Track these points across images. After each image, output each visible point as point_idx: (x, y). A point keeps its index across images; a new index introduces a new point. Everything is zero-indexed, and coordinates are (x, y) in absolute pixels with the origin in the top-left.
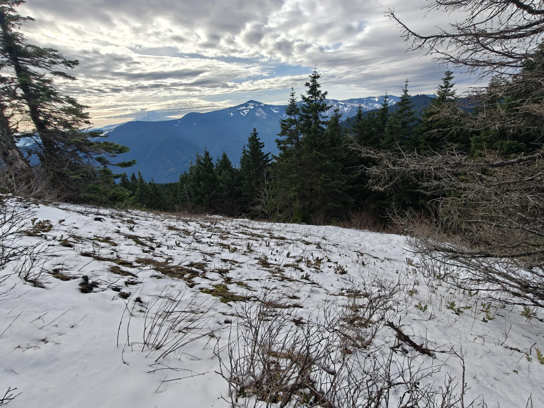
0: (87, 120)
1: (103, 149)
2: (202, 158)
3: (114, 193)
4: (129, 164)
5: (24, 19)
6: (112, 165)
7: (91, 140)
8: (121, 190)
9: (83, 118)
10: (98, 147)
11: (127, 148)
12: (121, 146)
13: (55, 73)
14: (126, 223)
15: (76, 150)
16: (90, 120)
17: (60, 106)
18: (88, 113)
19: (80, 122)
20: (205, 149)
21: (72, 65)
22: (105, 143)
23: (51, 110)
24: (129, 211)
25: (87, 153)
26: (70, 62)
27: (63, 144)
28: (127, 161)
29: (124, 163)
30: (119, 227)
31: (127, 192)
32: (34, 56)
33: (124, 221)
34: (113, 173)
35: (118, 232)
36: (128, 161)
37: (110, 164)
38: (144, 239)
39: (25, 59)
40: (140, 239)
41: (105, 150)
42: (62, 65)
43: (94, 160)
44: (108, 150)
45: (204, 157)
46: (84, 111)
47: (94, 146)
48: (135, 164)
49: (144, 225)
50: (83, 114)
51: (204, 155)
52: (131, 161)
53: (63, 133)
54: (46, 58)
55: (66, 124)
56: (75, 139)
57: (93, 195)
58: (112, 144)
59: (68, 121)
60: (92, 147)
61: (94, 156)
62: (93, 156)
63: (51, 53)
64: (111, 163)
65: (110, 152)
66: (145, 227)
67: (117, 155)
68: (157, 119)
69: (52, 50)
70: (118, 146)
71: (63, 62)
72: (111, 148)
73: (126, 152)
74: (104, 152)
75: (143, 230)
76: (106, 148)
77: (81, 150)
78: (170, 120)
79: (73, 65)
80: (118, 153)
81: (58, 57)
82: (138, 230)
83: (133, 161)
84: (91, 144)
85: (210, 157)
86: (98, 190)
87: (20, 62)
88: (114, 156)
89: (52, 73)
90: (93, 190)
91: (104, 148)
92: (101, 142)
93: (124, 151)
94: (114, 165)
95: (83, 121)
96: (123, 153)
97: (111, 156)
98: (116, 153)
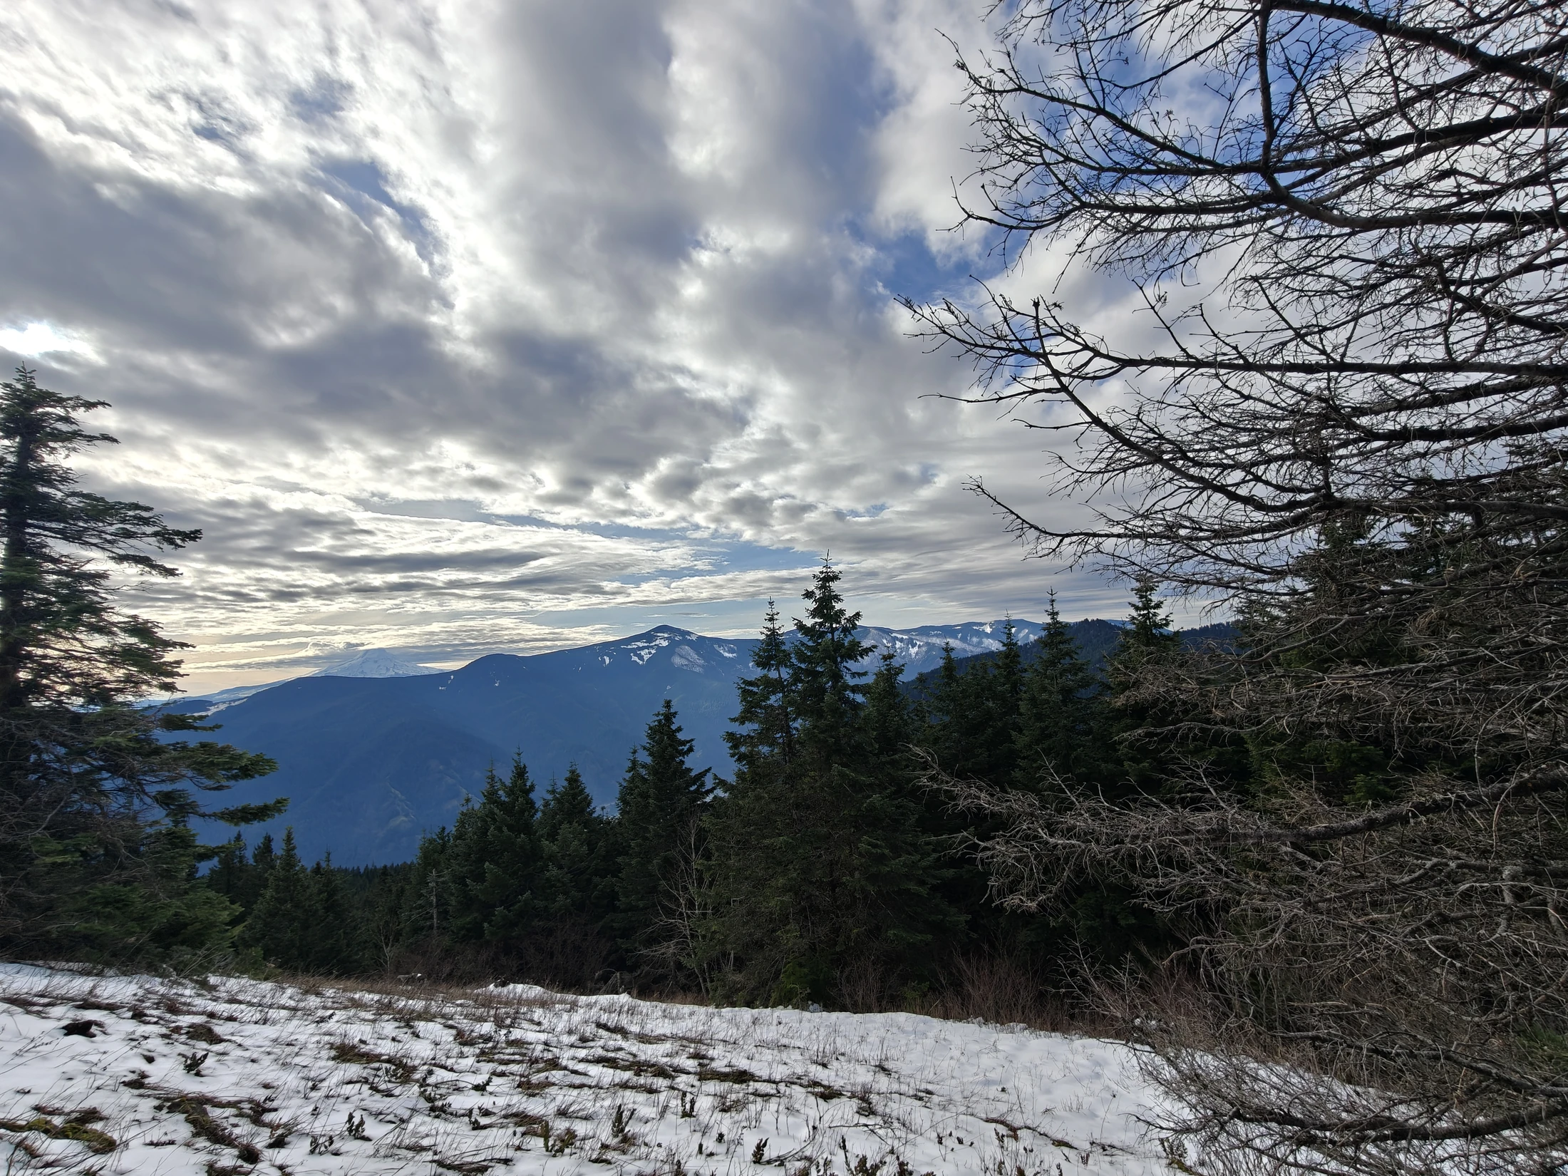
0: (168, 680)
1: (188, 766)
2: (503, 784)
3: (176, 914)
4: (261, 813)
5: (90, 438)
6: (203, 815)
7: (163, 737)
8: (208, 901)
9: (161, 674)
10: (175, 759)
11: (268, 761)
12: (251, 755)
13: (121, 559)
14: (183, 1038)
15: (100, 769)
16: (179, 682)
17: (100, 641)
18: (179, 663)
19: (144, 687)
20: (516, 757)
21: (179, 542)
22: (203, 745)
23: (66, 651)
24: (213, 980)
25: (131, 778)
26: (178, 533)
27: (61, 751)
28: (256, 802)
29: (245, 809)
30: (150, 1060)
31: (225, 909)
32: (79, 519)
33: (177, 1030)
34: (197, 843)
35: (138, 1083)
36: (261, 804)
37: (196, 813)
38: (229, 1112)
39: (48, 525)
40: (214, 1113)
41: (194, 769)
42: (152, 540)
43: (148, 800)
44: (205, 770)
45: (508, 782)
46: (170, 656)
47: (165, 756)
48: (279, 811)
49: (247, 1042)
50: (164, 663)
51: (511, 775)
52: (271, 802)
53: (76, 718)
54: (111, 525)
55: (98, 692)
56: (109, 738)
57: (96, 924)
58: (222, 751)
59: (107, 682)
60: (156, 760)
61: (153, 789)
62: (147, 789)
63: (131, 513)
64: (202, 810)
65: (209, 777)
66: (247, 1054)
67: (232, 783)
68: (388, 670)
69: (136, 506)
70: (241, 757)
71: (155, 534)
72: (218, 764)
73: (262, 774)
74: (190, 774)
75: (238, 1069)
76: (200, 763)
77: (115, 770)
78: (426, 673)
79: (183, 540)
80: (235, 777)
81: (146, 521)
82: (221, 1070)
83: (278, 802)
84: (158, 751)
85: (528, 784)
86: (120, 903)
87: (30, 530)
88: (219, 788)
89: (113, 558)
90: (106, 904)
91: (195, 763)
92: (192, 744)
93: (258, 772)
94: (210, 816)
95: (155, 683)
96: (252, 777)
97: (207, 788)
98: (228, 778)
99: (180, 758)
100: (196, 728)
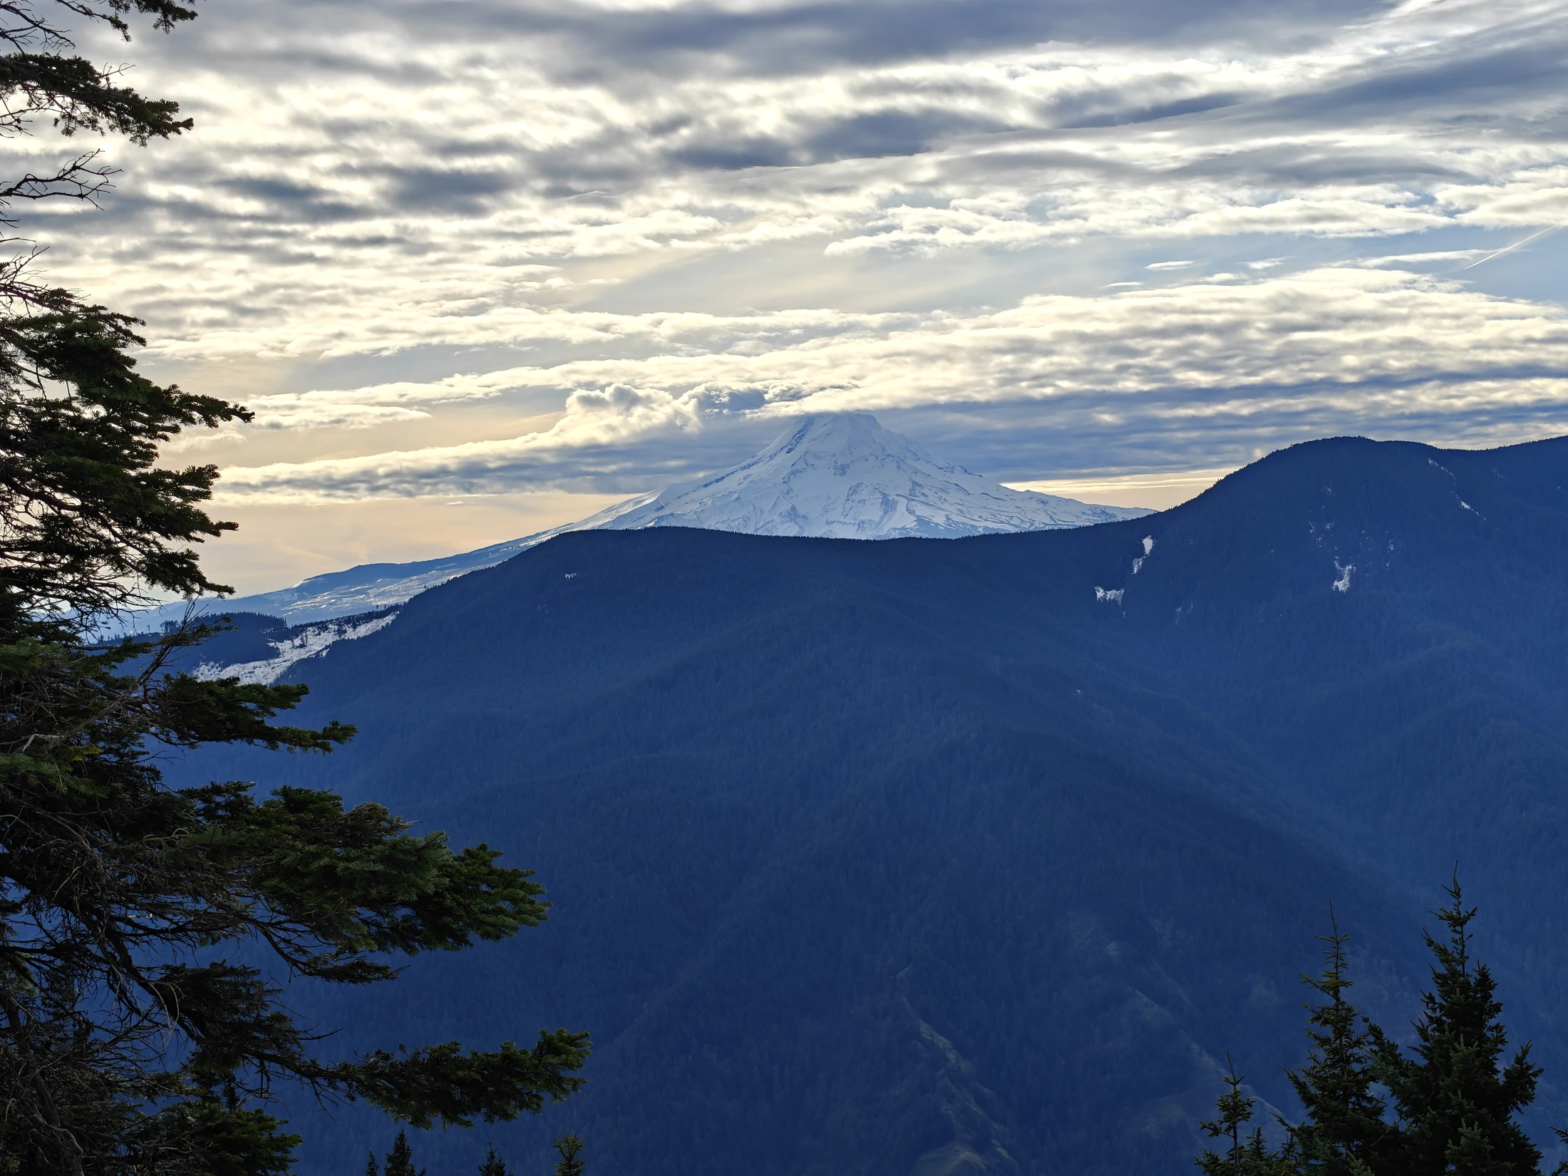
0: (175, 545)
1: (255, 882)
6: (311, 1073)
10: (215, 852)
11: (510, 880)
12: (450, 852)
22: (295, 802)
25: (86, 910)
29: (441, 1064)
36: (492, 1047)
37: (287, 1061)
41: (275, 893)
43: (144, 1001)
47: (184, 837)
48: (555, 1083)
52: (525, 1043)
62: (139, 955)
64: (309, 1053)
65: (325, 929)
67: (394, 957)
68: (888, 505)
70: (419, 857)
73: (494, 933)
74: (260, 911)
76: (291, 873)
77: (42, 877)
78: (1041, 521)
80: (403, 937)
83: (549, 1047)
84: (160, 815)
88: (355, 973)
92: (260, 795)
93: (477, 924)
94: (331, 1077)
95: (133, 554)
96: (461, 940)
97: (315, 969)
98: (384, 939)
99: (234, 849)
100: (272, 737)
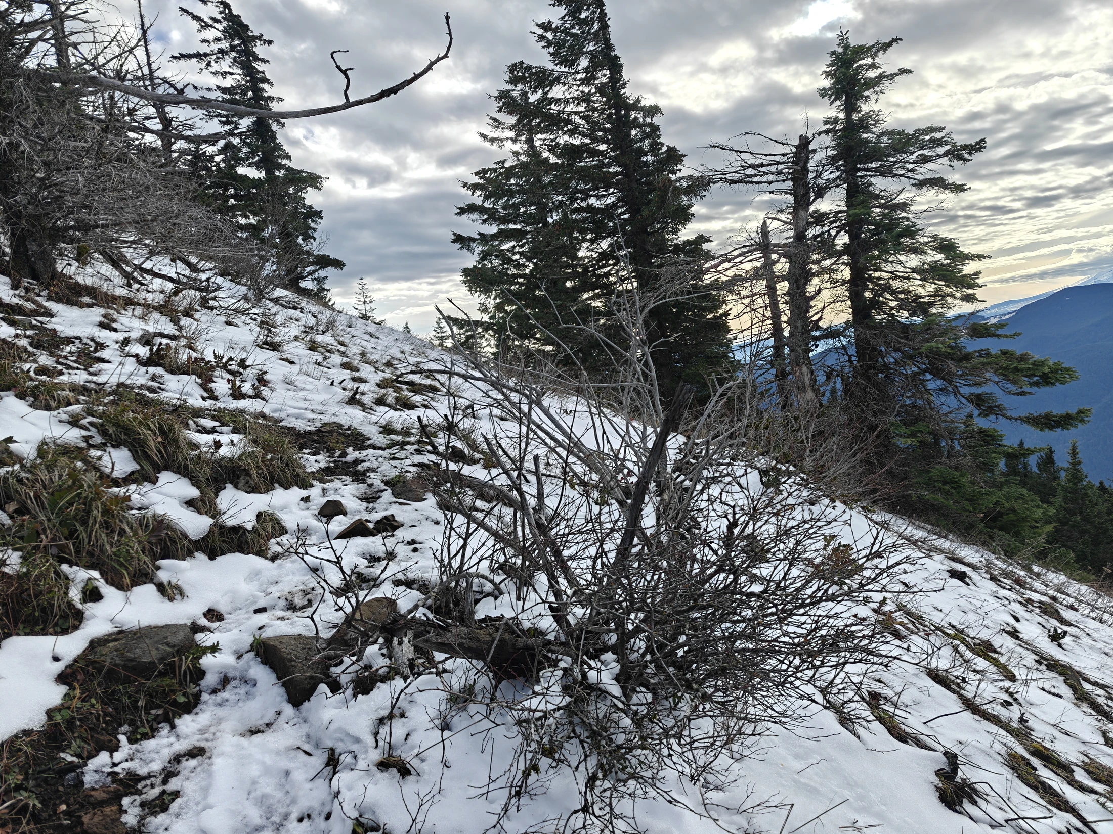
0: (970, 291)
1: (994, 372)
3: (997, 503)
4: (1064, 422)
5: (892, 76)
6: (1010, 418)
7: (972, 345)
8: (1021, 497)
9: (963, 287)
10: (984, 364)
11: (1067, 370)
12: (1051, 363)
13: (920, 184)
14: (1038, 610)
15: (925, 371)
16: (978, 293)
17: (913, 261)
18: (977, 274)
19: (949, 299)
21: (967, 156)
22: (1004, 353)
23: (892, 273)
24: (1036, 569)
25: (949, 380)
26: (965, 147)
27: (898, 355)
28: (1058, 410)
29: (1047, 416)
30: (1017, 620)
31: (1038, 507)
32: (890, 155)
33: (1030, 601)
34: (1004, 443)
35: (1014, 634)
36: (1063, 412)
37: (1003, 415)
38: (1100, 692)
39: (870, 165)
40: (1087, 687)
41: (1001, 374)
42: (945, 161)
43: (964, 401)
44: (1011, 376)
46: (969, 268)
47: (974, 362)
48: (1082, 421)
49: (1095, 635)
50: (965, 276)
52: (1073, 411)
53: (904, 327)
54: (912, 153)
55: (917, 305)
56: (933, 344)
57: (940, 497)
58: (1022, 358)
59: (921, 297)
60: (965, 364)
61: (965, 391)
62: (962, 390)
63: (927, 138)
64: (1009, 413)
65: (1014, 382)
66: (1100, 645)
67: (1034, 389)
69: (932, 130)
70: (1042, 364)
71: (946, 154)
72: (1022, 370)
73: (1063, 383)
74: (996, 379)
75: (1095, 655)
76: (1005, 369)
77: (937, 373)
79: (970, 154)
80: (1037, 384)
81: (939, 143)
82: (1078, 650)
83: (1080, 412)
84: (967, 357)
86: (958, 486)
87: (859, 174)
88: (1022, 394)
89: (914, 185)
90: (945, 483)
91: (1001, 368)
92: (994, 351)
93: (1058, 380)
94: (1016, 419)
95: (958, 295)
96: (1053, 384)
97: (1010, 393)
98: (1032, 384)
99: (989, 363)
100: (998, 336)
